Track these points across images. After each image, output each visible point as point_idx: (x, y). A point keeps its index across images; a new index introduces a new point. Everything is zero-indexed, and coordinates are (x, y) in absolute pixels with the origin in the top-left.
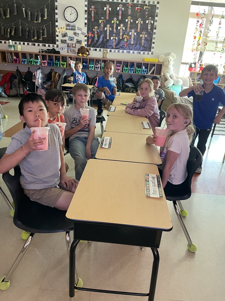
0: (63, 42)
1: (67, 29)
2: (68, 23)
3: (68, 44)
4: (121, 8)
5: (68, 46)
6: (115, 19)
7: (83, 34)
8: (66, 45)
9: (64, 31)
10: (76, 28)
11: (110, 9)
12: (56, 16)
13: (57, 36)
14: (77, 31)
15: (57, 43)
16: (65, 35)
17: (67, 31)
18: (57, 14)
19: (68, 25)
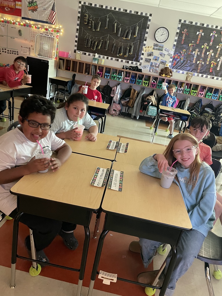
0: (147, 60)
1: (154, 49)
2: (156, 43)
3: (152, 63)
4: (214, 34)
5: (151, 65)
6: (206, 44)
7: (169, 55)
8: (150, 64)
9: (151, 50)
10: (164, 49)
11: (203, 34)
12: (146, 35)
13: (143, 54)
14: (164, 52)
15: (141, 61)
16: (150, 55)
17: (153, 51)
18: (147, 33)
19: (155, 45)
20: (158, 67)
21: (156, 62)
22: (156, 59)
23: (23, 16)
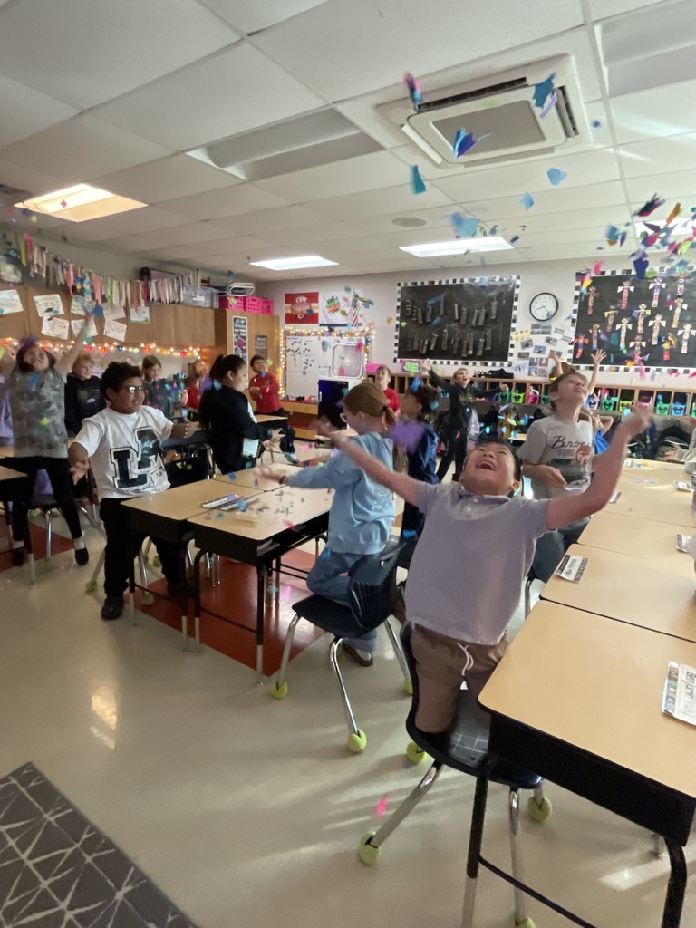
0: (521, 356)
1: (532, 333)
2: (536, 322)
3: (532, 359)
4: (658, 284)
5: (532, 364)
6: (643, 307)
7: (565, 339)
8: (527, 362)
9: (527, 336)
10: (553, 330)
11: (632, 289)
12: (514, 313)
13: (512, 346)
14: (554, 335)
15: (510, 359)
16: (527, 345)
17: (533, 337)
18: (516, 308)
19: (535, 326)
20: (546, 365)
21: (540, 356)
22: (540, 350)
23: (320, 322)
